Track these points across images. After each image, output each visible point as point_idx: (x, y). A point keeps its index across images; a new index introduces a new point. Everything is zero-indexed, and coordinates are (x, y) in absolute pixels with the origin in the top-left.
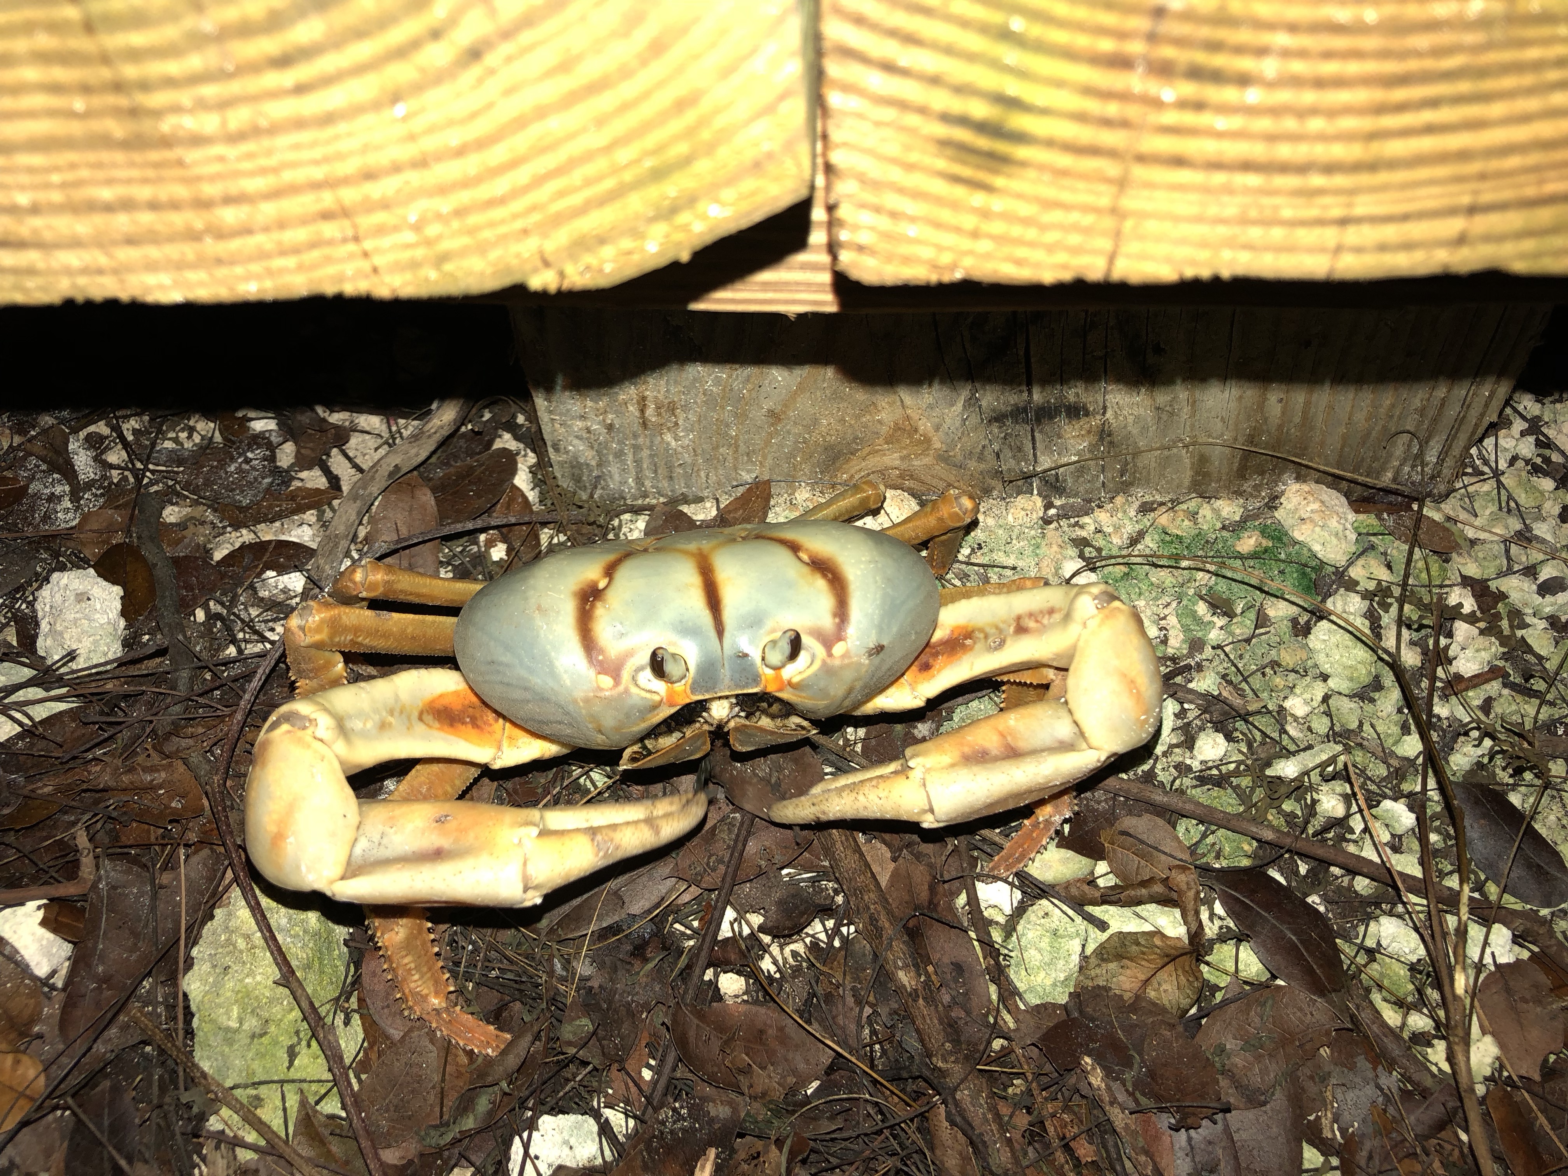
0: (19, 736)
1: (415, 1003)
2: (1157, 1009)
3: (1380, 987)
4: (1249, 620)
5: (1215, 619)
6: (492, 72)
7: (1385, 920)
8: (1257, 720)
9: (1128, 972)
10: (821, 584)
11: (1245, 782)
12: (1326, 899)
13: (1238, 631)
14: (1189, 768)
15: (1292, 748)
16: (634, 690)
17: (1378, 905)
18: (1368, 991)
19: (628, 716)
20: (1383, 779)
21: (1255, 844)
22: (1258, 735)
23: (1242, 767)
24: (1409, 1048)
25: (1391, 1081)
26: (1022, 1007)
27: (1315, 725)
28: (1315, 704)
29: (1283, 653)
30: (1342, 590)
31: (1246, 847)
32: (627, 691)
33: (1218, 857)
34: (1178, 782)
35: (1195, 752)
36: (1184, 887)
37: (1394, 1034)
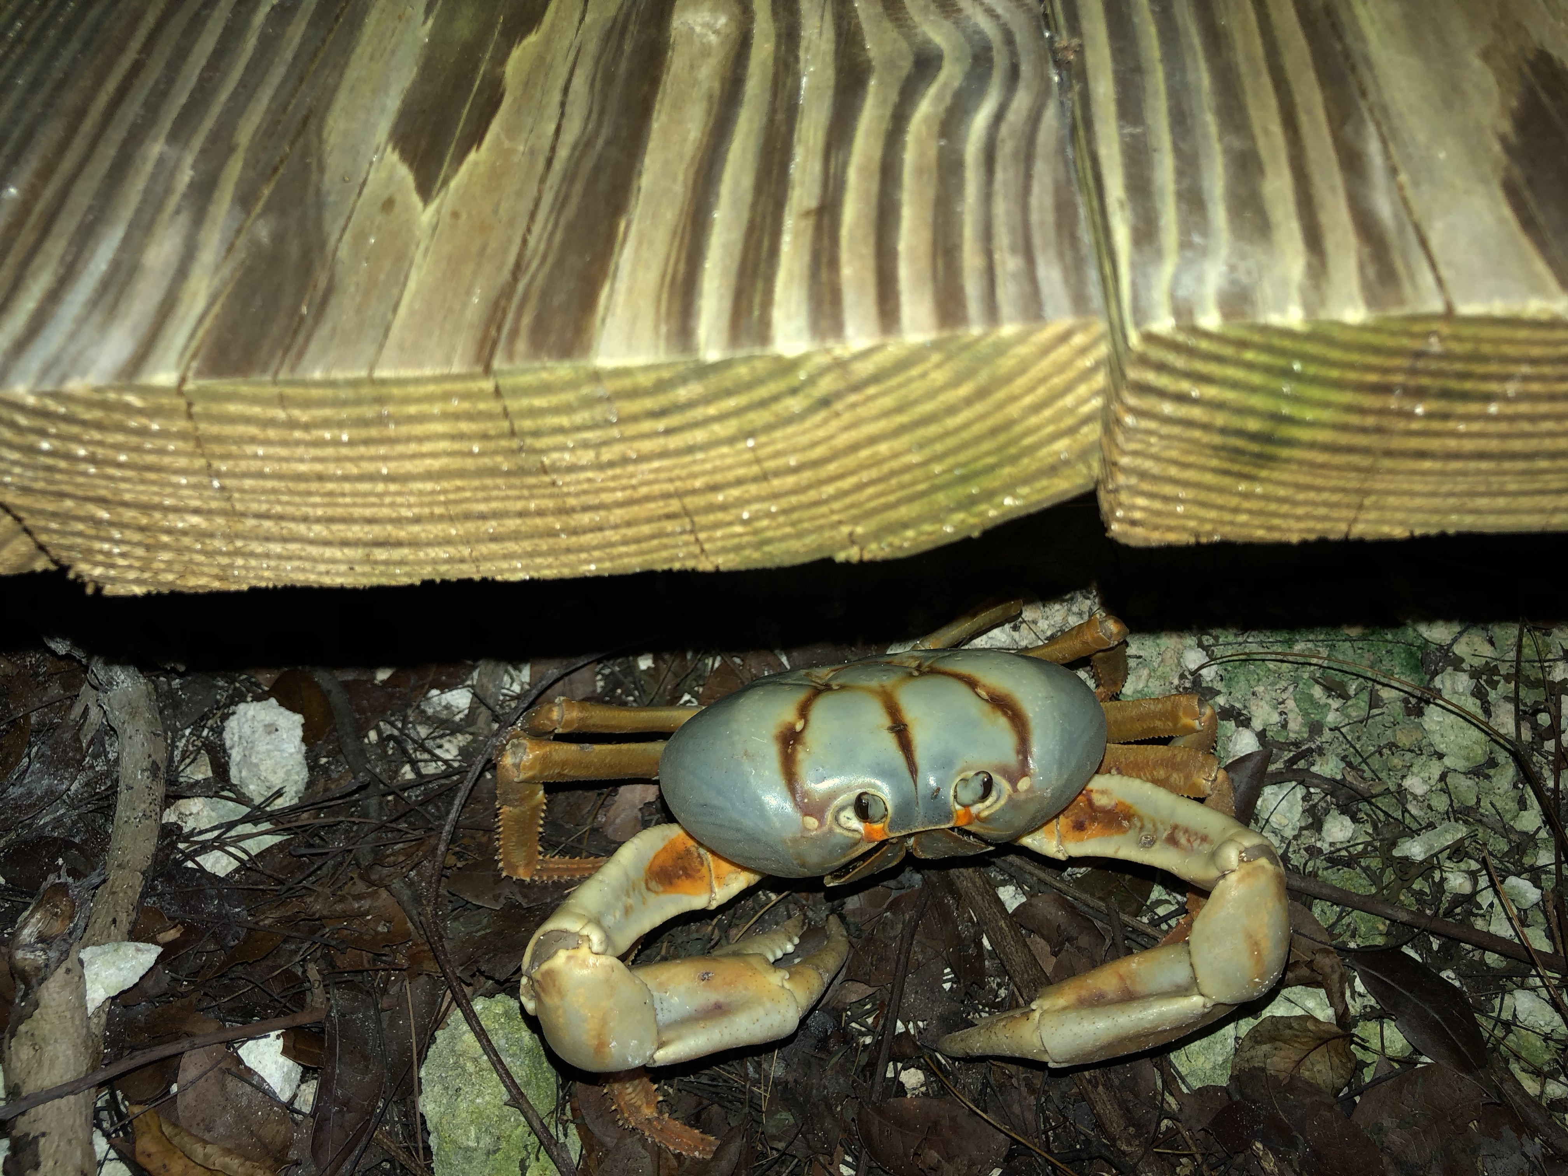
0: (237, 871)
1: (631, 1115)
2: (1312, 1088)
3: (1518, 1058)
4: (1363, 701)
5: (1330, 701)
6: (837, 415)
7: (1519, 994)
8: (1380, 802)
9: (1282, 1053)
10: (1003, 721)
11: (1375, 863)
12: (1460, 975)
13: (1354, 714)
14: (1320, 851)
15: (1415, 826)
16: (838, 830)
17: (1509, 978)
18: (1507, 1062)
19: (831, 852)
20: (1505, 854)
21: (1388, 922)
22: (1382, 816)
23: (1369, 848)
24: (1550, 1116)
25: (1534, 1147)
26: (1185, 1091)
27: (1434, 803)
28: (1433, 782)
29: (1399, 735)
30: (1450, 669)
31: (1381, 927)
32: (831, 831)
33: (1353, 936)
34: (1311, 864)
35: (1324, 834)
36: (1328, 970)
37: (1534, 1102)
